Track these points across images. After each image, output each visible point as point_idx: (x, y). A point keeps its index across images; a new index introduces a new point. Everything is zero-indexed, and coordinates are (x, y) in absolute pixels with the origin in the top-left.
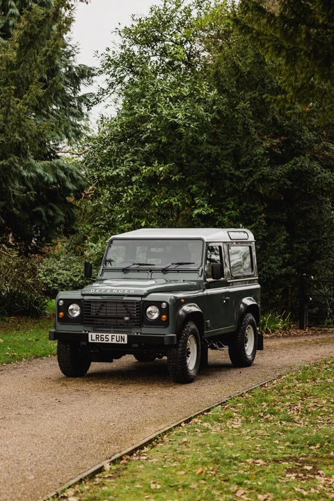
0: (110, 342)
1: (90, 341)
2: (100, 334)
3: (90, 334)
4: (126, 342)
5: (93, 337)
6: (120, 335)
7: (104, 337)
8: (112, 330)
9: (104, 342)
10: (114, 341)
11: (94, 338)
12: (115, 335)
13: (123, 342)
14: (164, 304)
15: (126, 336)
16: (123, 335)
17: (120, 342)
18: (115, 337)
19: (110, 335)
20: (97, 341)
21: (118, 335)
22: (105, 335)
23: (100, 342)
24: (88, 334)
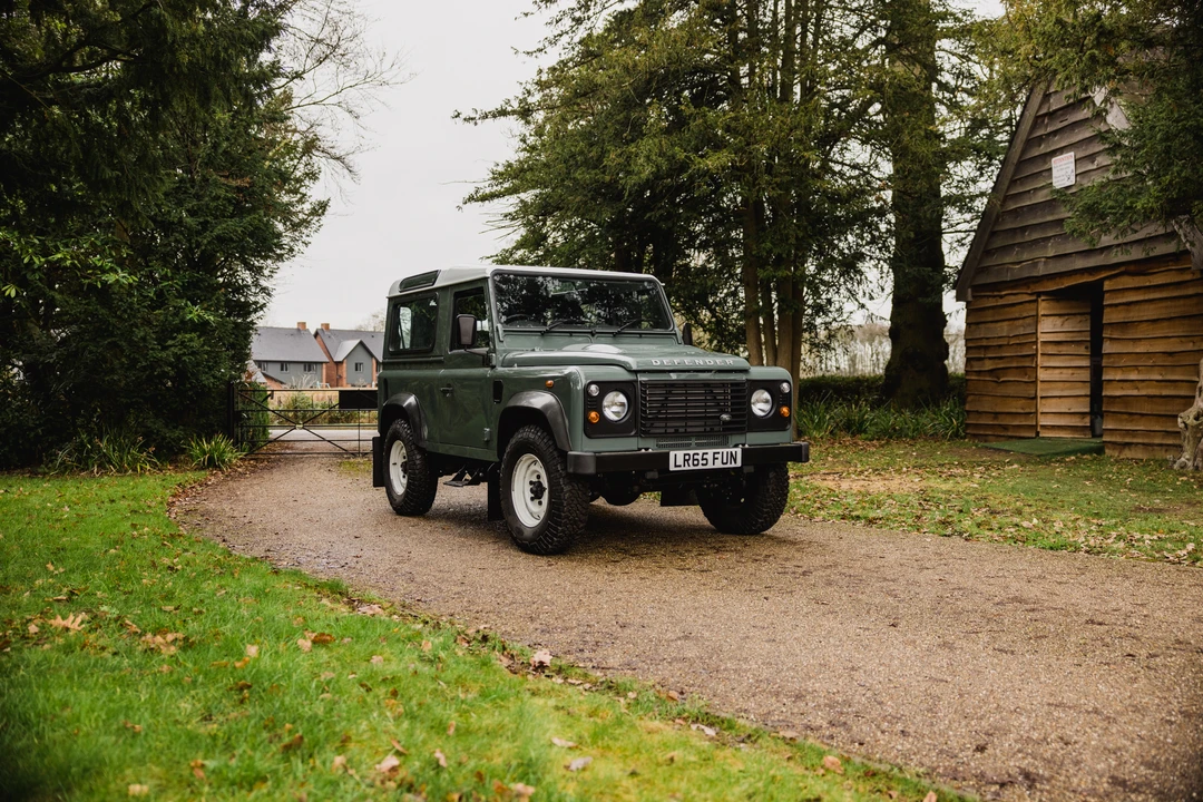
0: (710, 466)
1: (672, 468)
2: (691, 452)
3: (672, 454)
4: (739, 464)
5: (678, 459)
6: (729, 450)
7: (699, 457)
8: (694, 441)
9: (700, 467)
10: (719, 464)
11: (680, 462)
12: (720, 450)
13: (733, 465)
14: (785, 385)
15: (739, 450)
16: (733, 450)
17: (728, 465)
18: (719, 456)
19: (711, 452)
20: (687, 468)
21: (725, 451)
22: (701, 452)
23: (692, 468)
24: (668, 453)
